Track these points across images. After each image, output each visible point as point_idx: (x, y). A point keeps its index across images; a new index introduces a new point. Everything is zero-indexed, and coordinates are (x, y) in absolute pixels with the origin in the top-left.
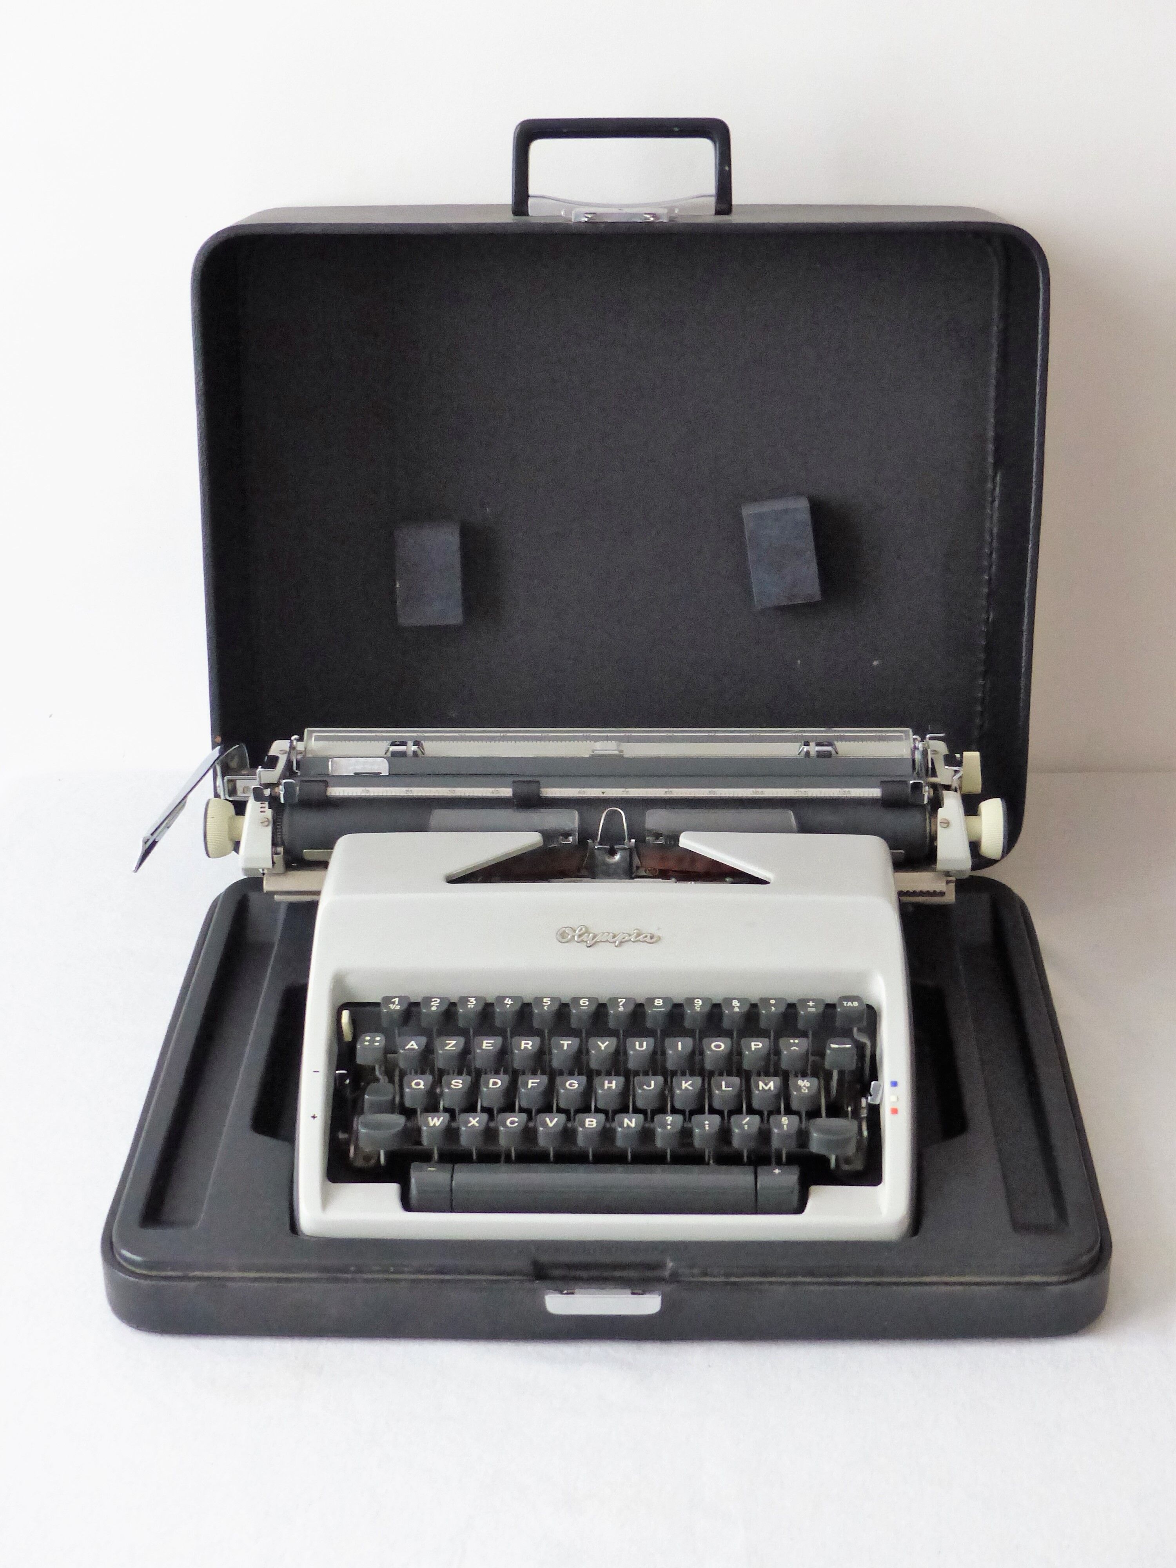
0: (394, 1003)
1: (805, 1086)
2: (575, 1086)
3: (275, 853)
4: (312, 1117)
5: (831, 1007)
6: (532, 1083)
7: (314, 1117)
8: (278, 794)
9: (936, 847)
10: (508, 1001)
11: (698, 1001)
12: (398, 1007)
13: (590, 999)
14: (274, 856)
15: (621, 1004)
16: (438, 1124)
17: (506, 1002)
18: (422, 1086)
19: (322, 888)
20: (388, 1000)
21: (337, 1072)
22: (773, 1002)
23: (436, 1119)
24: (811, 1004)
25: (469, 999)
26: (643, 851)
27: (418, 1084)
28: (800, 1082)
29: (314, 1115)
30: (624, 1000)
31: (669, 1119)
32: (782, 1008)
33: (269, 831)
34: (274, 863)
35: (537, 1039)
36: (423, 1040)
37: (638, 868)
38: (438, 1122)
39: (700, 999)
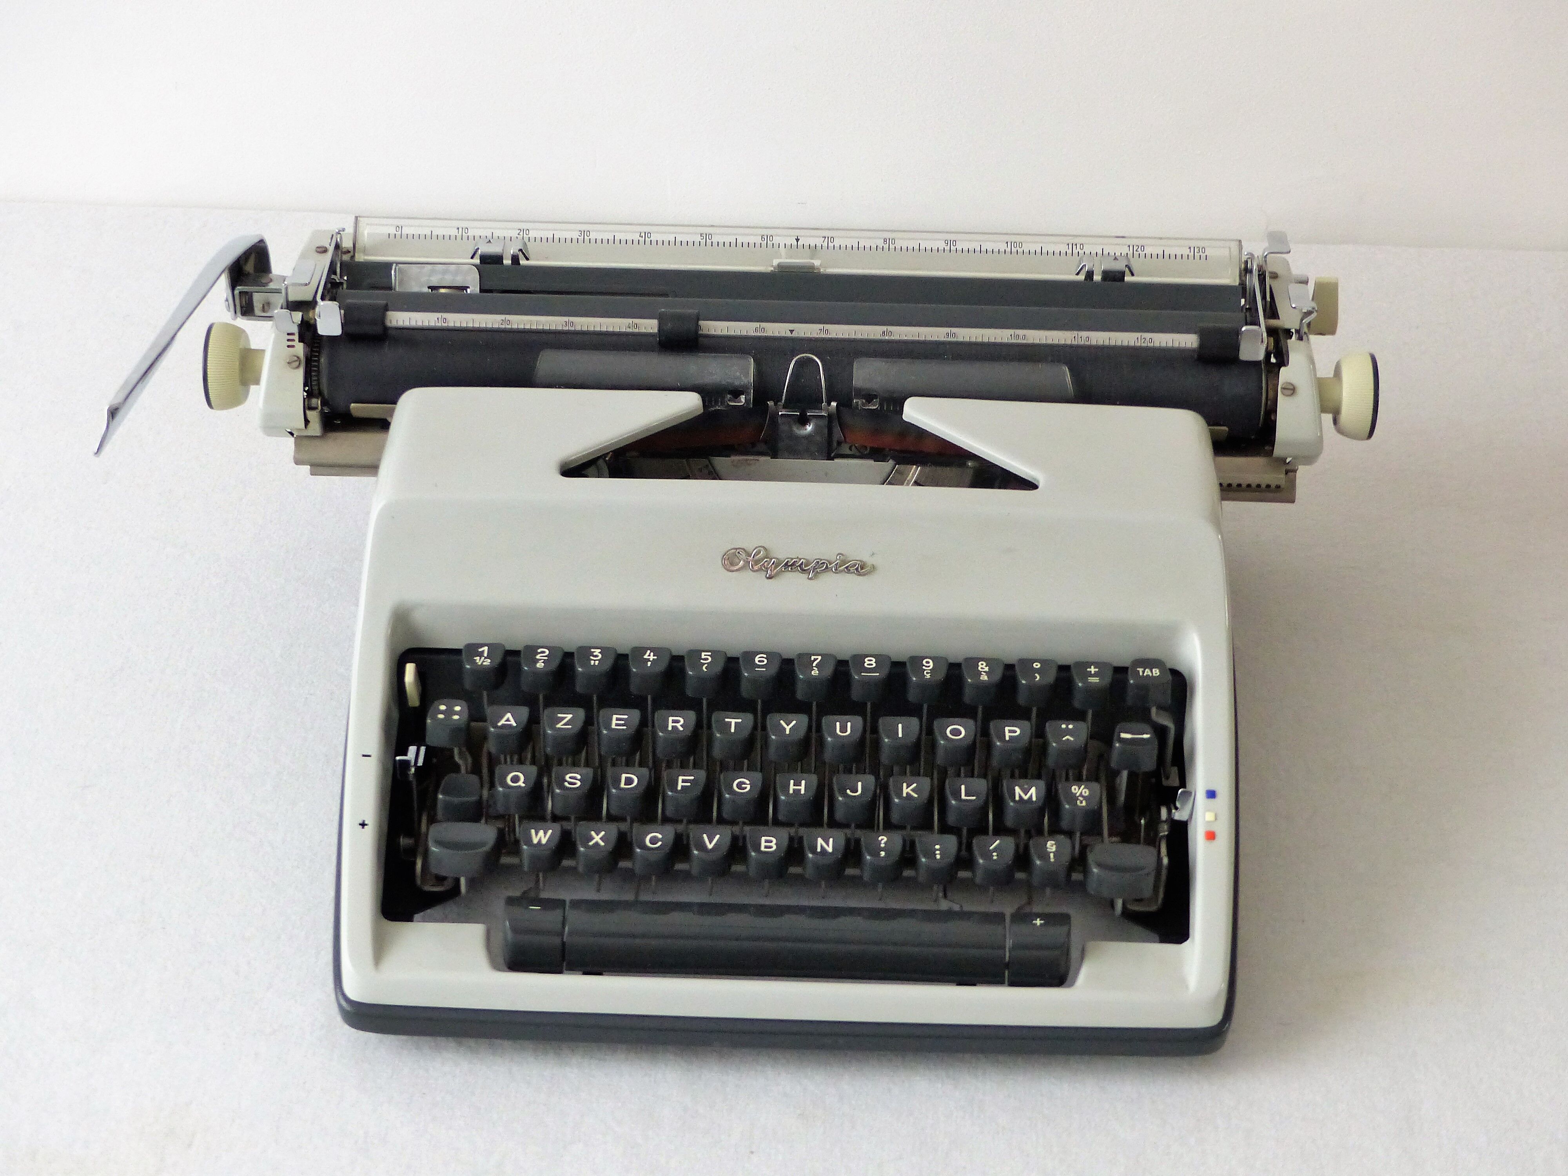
0: (481, 655)
1: (1081, 795)
2: (746, 788)
3: (308, 407)
4: (360, 824)
5: (1120, 671)
6: (684, 781)
7: (363, 825)
8: (312, 323)
9: (1274, 423)
10: (649, 656)
11: (928, 662)
12: (487, 662)
13: (770, 655)
14: (308, 412)
15: (814, 665)
16: (544, 841)
17: (646, 657)
18: (521, 783)
19: (379, 458)
20: (473, 649)
21: (398, 758)
22: (1037, 665)
23: (541, 833)
24: (1093, 670)
25: (592, 650)
26: (848, 419)
27: (515, 779)
28: (1075, 789)
29: (364, 821)
30: (820, 658)
31: (883, 839)
32: (1051, 677)
33: (300, 374)
34: (307, 422)
35: (692, 715)
36: (524, 711)
37: (839, 443)
38: (545, 836)
39: (930, 658)
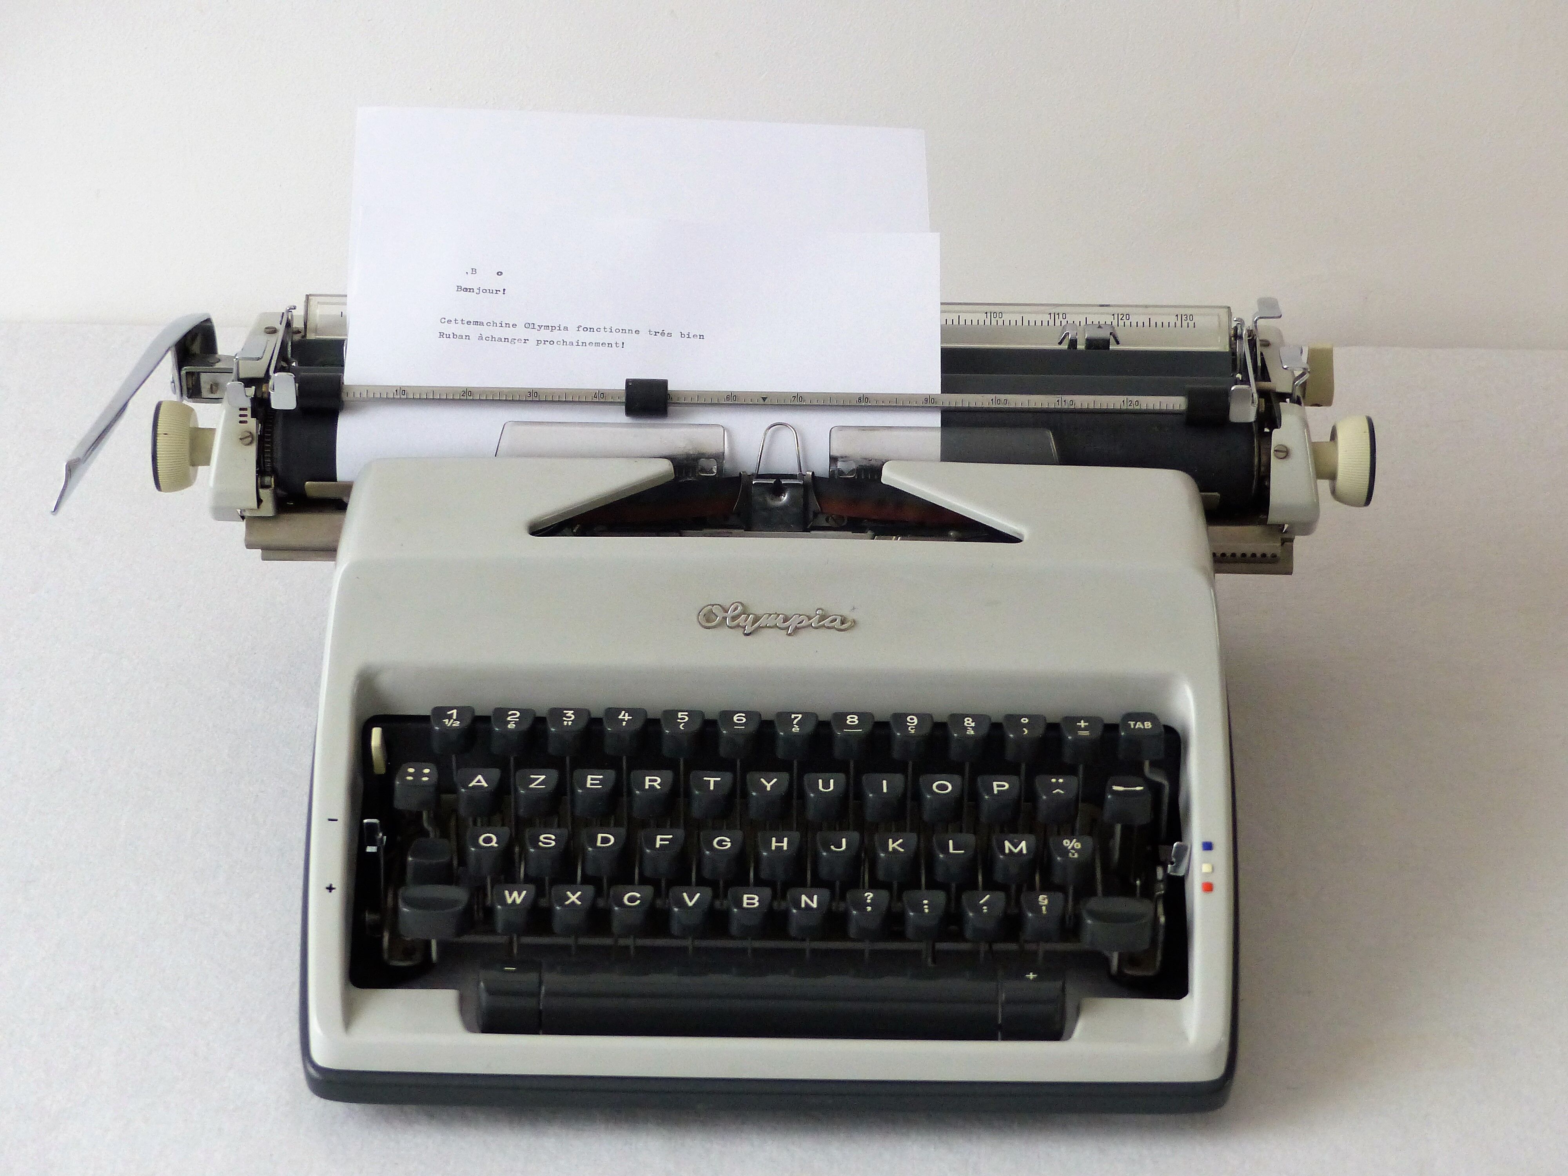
0: (450, 717)
1: (1073, 848)
3: (260, 485)
4: (327, 888)
5: (1111, 729)
6: (662, 840)
7: (330, 889)
8: (266, 396)
9: (1268, 488)
10: (624, 716)
11: (911, 719)
12: (457, 724)
13: (749, 714)
14: (261, 490)
15: (795, 722)
17: (620, 717)
19: (337, 541)
20: (441, 712)
21: (365, 821)
22: (1025, 721)
24: (1083, 724)
25: (565, 712)
26: (825, 488)
27: (488, 840)
28: (1066, 842)
29: (331, 885)
30: (800, 716)
31: (869, 895)
32: (1040, 731)
33: (252, 452)
34: (259, 501)
36: (496, 773)
38: (519, 897)
39: (913, 715)
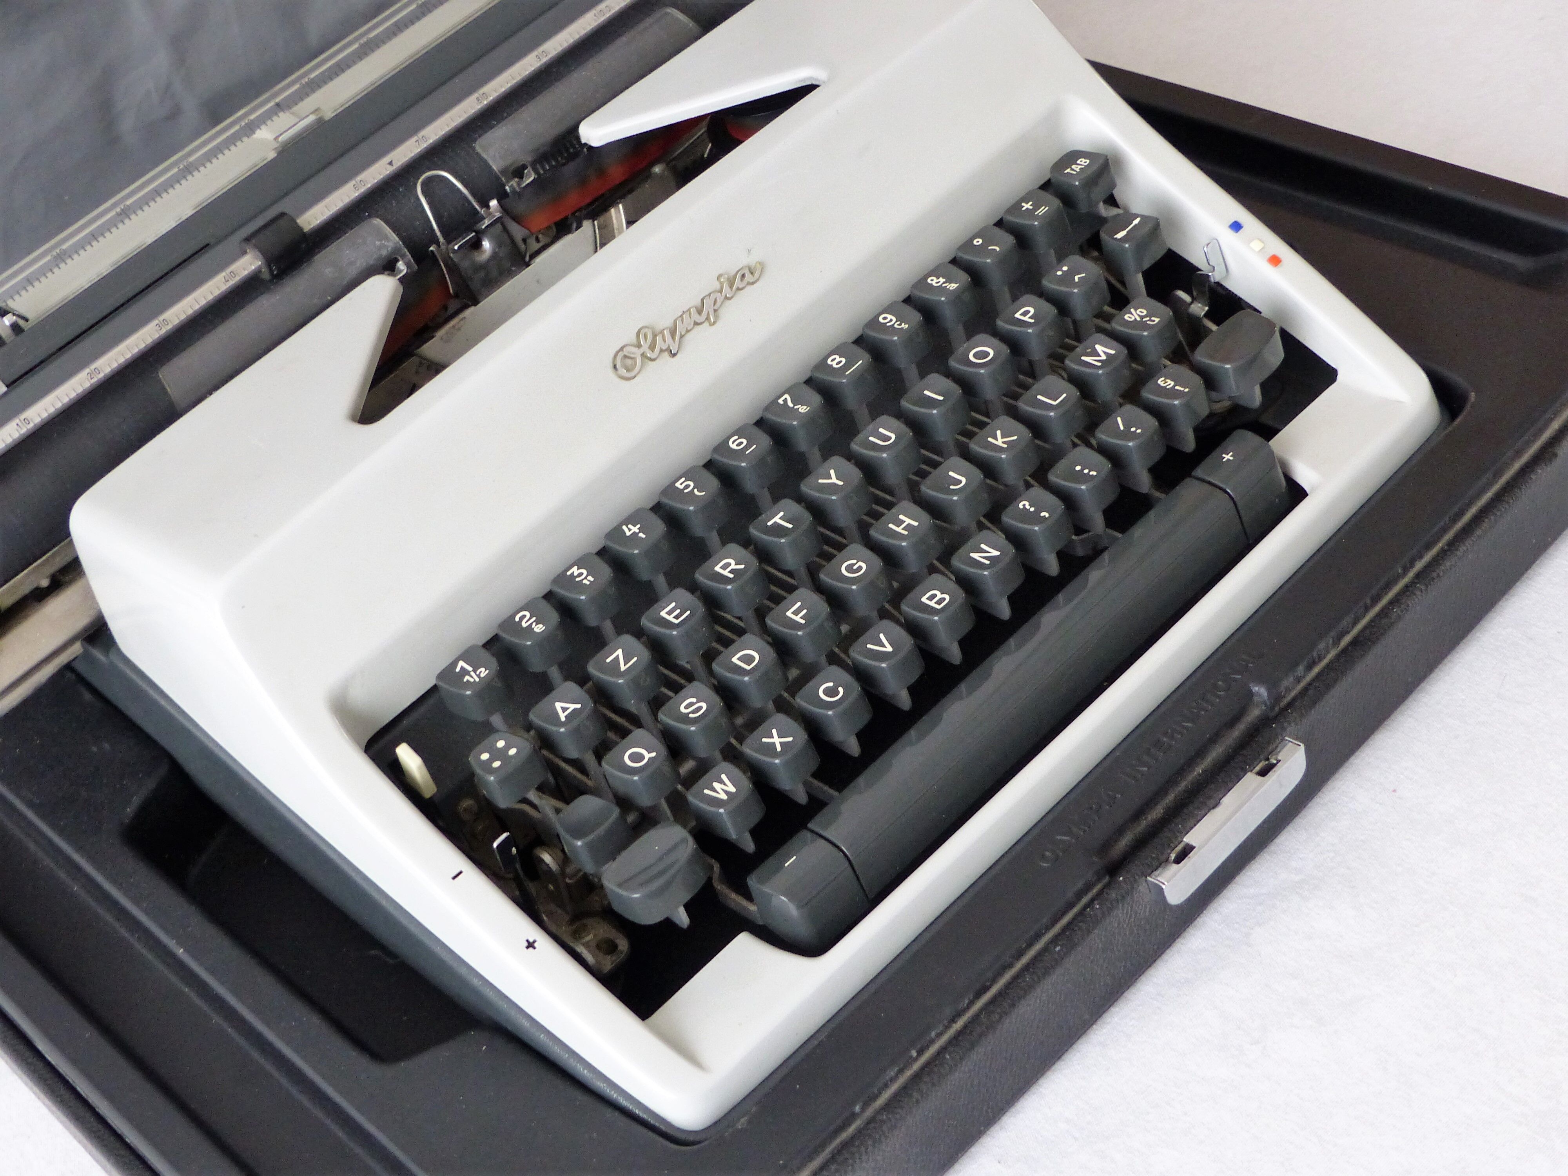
1: (1142, 317)
2: (860, 567)
6: (796, 613)
7: (530, 945)
11: (886, 317)
12: (482, 672)
13: (739, 434)
15: (790, 404)
16: (731, 789)
17: (628, 533)
18: (646, 755)
22: (978, 241)
23: (716, 785)
25: (569, 573)
26: (520, 207)
27: (636, 758)
28: (1130, 317)
29: (529, 939)
30: (788, 395)
31: (1025, 504)
32: (1003, 238)
37: (525, 241)
38: (725, 785)
39: (880, 314)
